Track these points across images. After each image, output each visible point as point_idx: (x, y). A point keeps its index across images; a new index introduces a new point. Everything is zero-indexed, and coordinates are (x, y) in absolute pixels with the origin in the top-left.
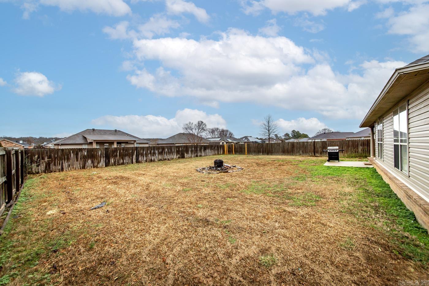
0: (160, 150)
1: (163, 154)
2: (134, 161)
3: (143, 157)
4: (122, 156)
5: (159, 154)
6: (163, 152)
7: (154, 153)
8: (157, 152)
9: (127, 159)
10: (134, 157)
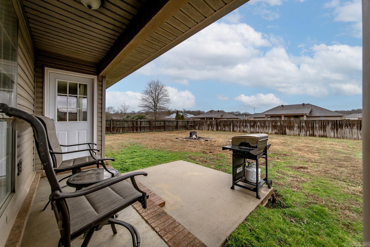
0: (252, 124)
1: (255, 127)
2: (231, 130)
3: (237, 128)
4: (224, 126)
5: (251, 126)
6: (255, 126)
7: (246, 126)
8: (248, 125)
9: (227, 128)
10: (231, 127)
